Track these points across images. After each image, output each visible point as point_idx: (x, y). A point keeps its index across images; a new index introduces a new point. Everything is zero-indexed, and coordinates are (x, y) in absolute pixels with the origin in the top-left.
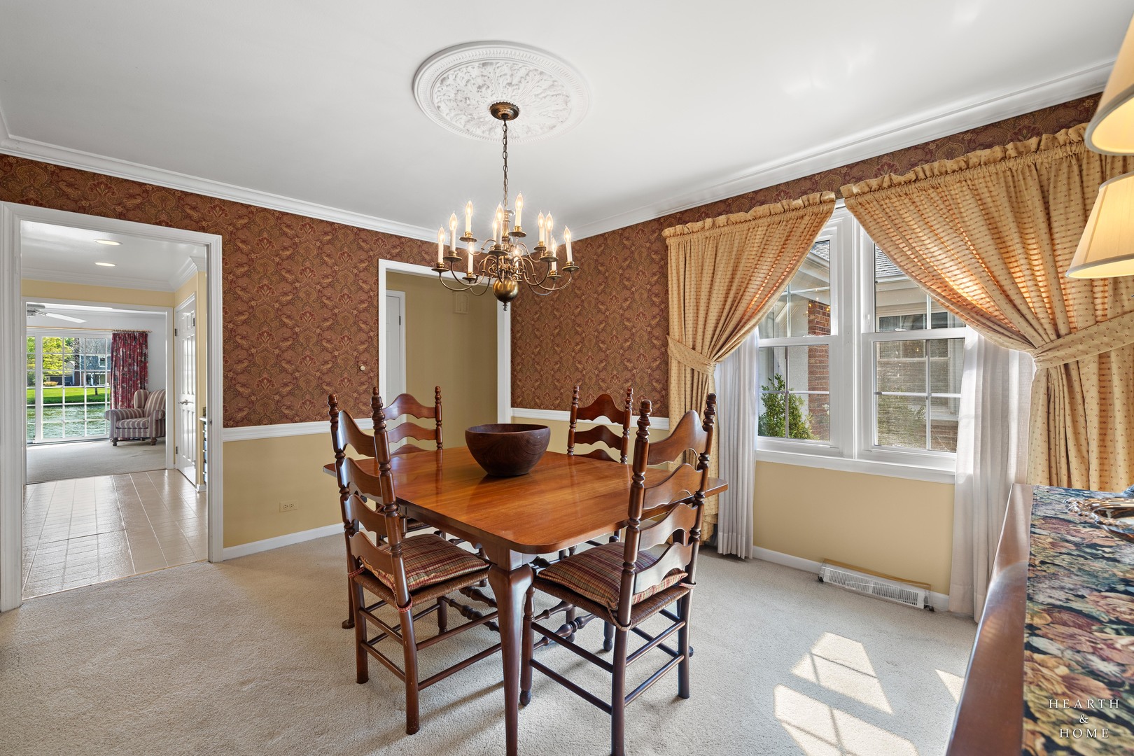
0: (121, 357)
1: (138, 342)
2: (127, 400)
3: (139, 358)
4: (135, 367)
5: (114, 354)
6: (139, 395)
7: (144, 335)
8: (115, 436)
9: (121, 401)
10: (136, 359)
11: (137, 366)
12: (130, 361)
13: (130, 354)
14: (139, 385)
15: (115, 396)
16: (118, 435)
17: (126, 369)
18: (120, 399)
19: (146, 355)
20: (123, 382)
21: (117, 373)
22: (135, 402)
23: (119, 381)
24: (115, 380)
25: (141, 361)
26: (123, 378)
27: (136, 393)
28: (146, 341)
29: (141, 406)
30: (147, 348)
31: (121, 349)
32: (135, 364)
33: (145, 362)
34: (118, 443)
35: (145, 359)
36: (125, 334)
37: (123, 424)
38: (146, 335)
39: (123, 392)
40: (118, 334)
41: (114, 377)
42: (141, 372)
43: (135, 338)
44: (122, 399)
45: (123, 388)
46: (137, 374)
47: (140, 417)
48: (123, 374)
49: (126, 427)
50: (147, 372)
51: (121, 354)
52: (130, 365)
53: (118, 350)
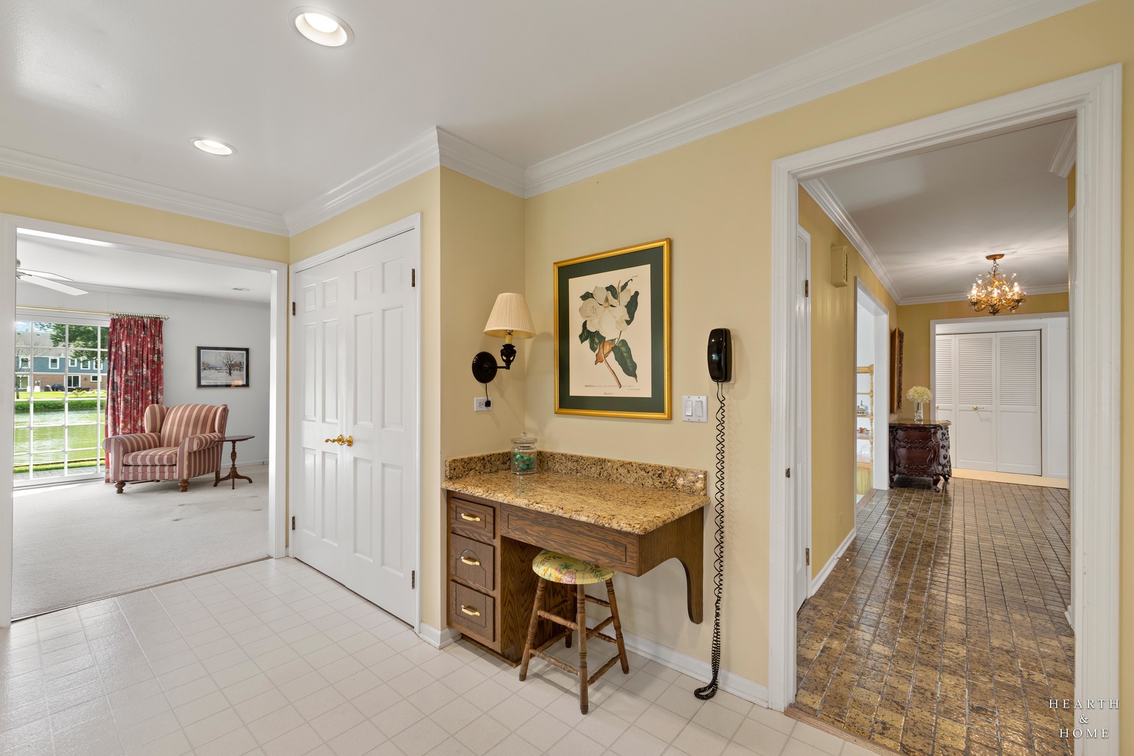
0: (124, 355)
1: (148, 333)
2: (133, 417)
3: (150, 356)
4: (145, 370)
5: (113, 350)
6: (153, 413)
7: (157, 323)
8: (121, 478)
9: (124, 422)
10: (145, 358)
11: (147, 368)
12: (136, 360)
13: (137, 351)
14: (150, 398)
15: (114, 414)
16: (127, 474)
17: (130, 373)
18: (121, 419)
19: (160, 353)
20: (126, 393)
21: (117, 379)
22: (146, 423)
23: (121, 391)
24: (113, 389)
25: (153, 361)
26: (126, 386)
27: (148, 409)
28: (160, 332)
29: (157, 429)
30: (161, 342)
31: (123, 343)
32: (145, 366)
33: (160, 363)
34: (125, 489)
35: (159, 358)
36: (129, 320)
37: (135, 458)
38: (161, 323)
39: (126, 408)
40: (119, 320)
41: (113, 386)
42: (152, 378)
43: (144, 326)
44: (124, 418)
45: (126, 401)
46: (147, 380)
47: (156, 447)
48: (127, 381)
49: (140, 463)
50: (161, 378)
51: (124, 350)
52: (136, 366)
53: (119, 343)
